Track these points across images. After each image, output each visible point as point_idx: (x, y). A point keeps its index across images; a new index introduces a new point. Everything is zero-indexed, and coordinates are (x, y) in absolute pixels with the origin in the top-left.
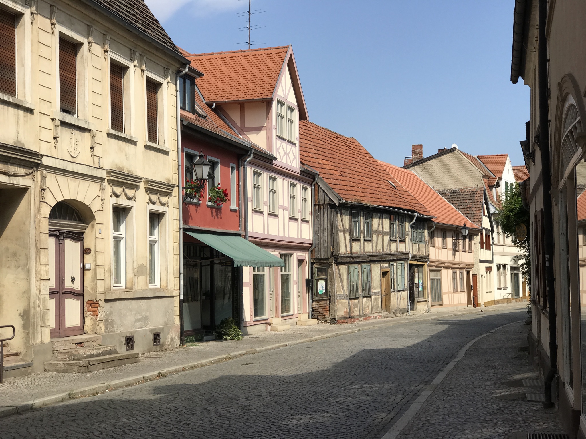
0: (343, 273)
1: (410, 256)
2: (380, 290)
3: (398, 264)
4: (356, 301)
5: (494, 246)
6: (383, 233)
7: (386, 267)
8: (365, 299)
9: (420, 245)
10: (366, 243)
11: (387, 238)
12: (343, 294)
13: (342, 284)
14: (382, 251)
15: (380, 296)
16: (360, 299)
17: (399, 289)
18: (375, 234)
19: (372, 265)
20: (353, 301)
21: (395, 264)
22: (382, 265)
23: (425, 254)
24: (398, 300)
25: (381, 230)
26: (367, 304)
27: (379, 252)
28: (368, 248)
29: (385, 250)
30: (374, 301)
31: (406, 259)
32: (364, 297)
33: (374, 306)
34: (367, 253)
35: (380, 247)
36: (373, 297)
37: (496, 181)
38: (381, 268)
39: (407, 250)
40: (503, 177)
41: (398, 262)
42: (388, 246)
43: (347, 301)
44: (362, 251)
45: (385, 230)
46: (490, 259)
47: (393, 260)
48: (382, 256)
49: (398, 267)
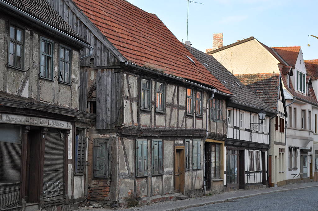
0: (128, 148)
1: (207, 134)
2: (173, 169)
3: (194, 142)
4: (144, 180)
5: (286, 129)
6: (179, 108)
7: (181, 144)
8: (154, 179)
9: (218, 123)
10: (157, 116)
11: (182, 113)
12: (127, 172)
13: (127, 161)
14: (176, 126)
15: (173, 176)
16: (149, 179)
17: (195, 168)
18: (169, 107)
19: (165, 141)
20: (140, 180)
21: (191, 142)
22: (177, 142)
23: (222, 133)
24: (192, 180)
25: (176, 103)
26: (157, 184)
27: (173, 127)
28: (160, 121)
29: (180, 125)
30: (165, 181)
31: (202, 137)
32: (153, 176)
33: (165, 186)
34: (158, 127)
35: (174, 122)
36: (164, 176)
37: (290, 69)
38: (175, 145)
39: (205, 127)
41: (194, 139)
42: (183, 122)
43: (133, 181)
44: (153, 124)
45: (180, 104)
46: (283, 142)
47: (189, 137)
48: (176, 132)
49: (194, 144)
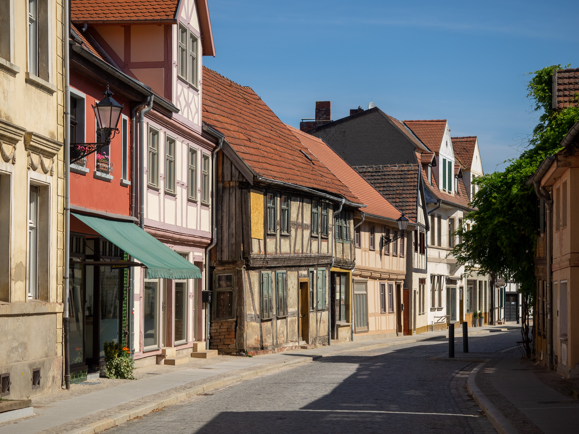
0: (254, 283)
1: (333, 261)
2: (297, 309)
3: (319, 272)
4: (269, 323)
5: (428, 249)
6: (303, 226)
7: (305, 276)
8: (279, 321)
9: (345, 245)
10: (282, 240)
11: (307, 233)
12: (253, 313)
13: (253, 300)
14: (301, 251)
15: (297, 318)
16: (274, 321)
17: (320, 308)
18: (294, 228)
19: (289, 272)
20: (265, 323)
21: (315, 272)
22: (300, 272)
23: (350, 258)
24: (317, 324)
25: (301, 221)
26: (282, 329)
27: (298, 253)
28: (285, 247)
29: (305, 251)
30: (290, 324)
31: (328, 265)
32: (278, 319)
33: (290, 331)
34: (283, 254)
35: (298, 247)
36: (289, 319)
37: (433, 157)
38: (298, 277)
39: (330, 251)
40: (441, 152)
41: (319, 269)
42: (308, 245)
43: (258, 325)
44: (278, 251)
45: (305, 222)
46: (424, 268)
47: (313, 266)
48: (301, 259)
49: (319, 276)
